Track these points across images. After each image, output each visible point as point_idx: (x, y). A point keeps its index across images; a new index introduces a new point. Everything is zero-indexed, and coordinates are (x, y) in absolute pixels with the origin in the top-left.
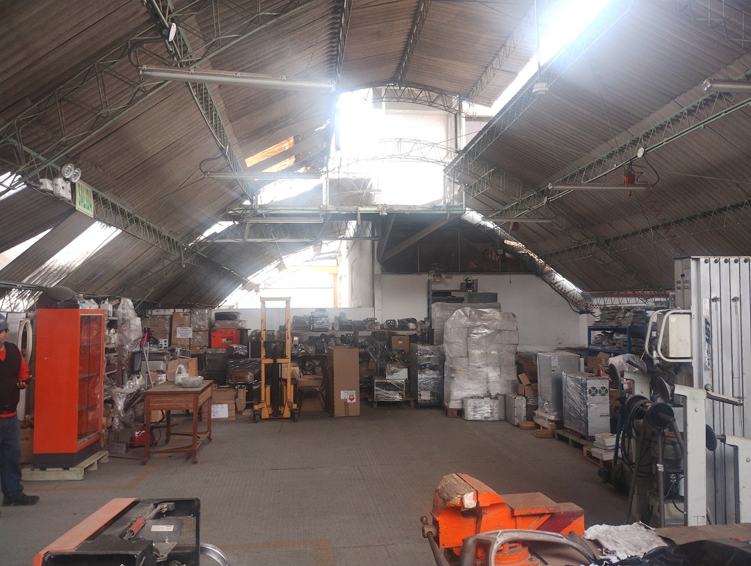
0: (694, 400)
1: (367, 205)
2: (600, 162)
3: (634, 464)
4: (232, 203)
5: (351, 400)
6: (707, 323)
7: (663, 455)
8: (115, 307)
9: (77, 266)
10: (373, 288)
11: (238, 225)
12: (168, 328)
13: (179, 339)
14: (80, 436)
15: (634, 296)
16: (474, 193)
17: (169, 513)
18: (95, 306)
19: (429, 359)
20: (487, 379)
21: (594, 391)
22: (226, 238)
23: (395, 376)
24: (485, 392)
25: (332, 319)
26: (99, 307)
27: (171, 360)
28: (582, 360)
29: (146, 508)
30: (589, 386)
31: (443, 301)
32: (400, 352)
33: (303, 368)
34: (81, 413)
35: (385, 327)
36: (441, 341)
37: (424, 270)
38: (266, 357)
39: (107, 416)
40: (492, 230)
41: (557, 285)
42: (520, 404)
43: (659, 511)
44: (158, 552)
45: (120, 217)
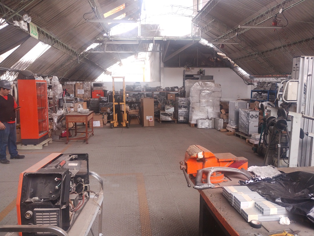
0: (296, 118)
1: (158, 36)
2: (262, 16)
3: (268, 144)
4: (98, 35)
5: (151, 120)
6: (305, 85)
7: (281, 141)
8: (51, 80)
9: (33, 62)
10: (160, 73)
11: (101, 45)
12: (74, 90)
13: (79, 94)
14: (40, 132)
15: (273, 77)
16: (205, 31)
17: (75, 159)
18: (42, 79)
19: (183, 103)
20: (207, 111)
21: (253, 117)
22: (96, 51)
23: (169, 110)
24: (206, 117)
25: (142, 87)
26: (44, 80)
27: (76, 103)
28: (248, 104)
29: (66, 157)
30: (250, 114)
31: (190, 79)
32: (171, 100)
33: (130, 107)
34: (39, 123)
35: (165, 90)
36: (189, 96)
37: (182, 65)
38: (115, 102)
39: (51, 125)
40: (212, 48)
41: (239, 72)
42: (221, 122)
43: (277, 163)
44: (71, 173)
45: (50, 40)
